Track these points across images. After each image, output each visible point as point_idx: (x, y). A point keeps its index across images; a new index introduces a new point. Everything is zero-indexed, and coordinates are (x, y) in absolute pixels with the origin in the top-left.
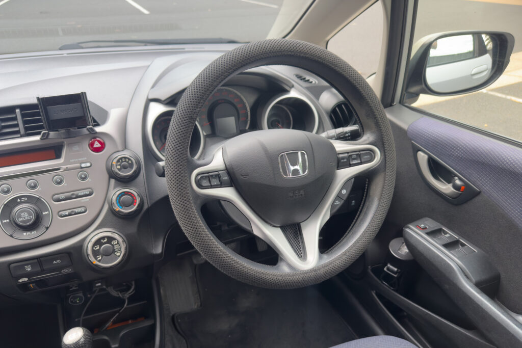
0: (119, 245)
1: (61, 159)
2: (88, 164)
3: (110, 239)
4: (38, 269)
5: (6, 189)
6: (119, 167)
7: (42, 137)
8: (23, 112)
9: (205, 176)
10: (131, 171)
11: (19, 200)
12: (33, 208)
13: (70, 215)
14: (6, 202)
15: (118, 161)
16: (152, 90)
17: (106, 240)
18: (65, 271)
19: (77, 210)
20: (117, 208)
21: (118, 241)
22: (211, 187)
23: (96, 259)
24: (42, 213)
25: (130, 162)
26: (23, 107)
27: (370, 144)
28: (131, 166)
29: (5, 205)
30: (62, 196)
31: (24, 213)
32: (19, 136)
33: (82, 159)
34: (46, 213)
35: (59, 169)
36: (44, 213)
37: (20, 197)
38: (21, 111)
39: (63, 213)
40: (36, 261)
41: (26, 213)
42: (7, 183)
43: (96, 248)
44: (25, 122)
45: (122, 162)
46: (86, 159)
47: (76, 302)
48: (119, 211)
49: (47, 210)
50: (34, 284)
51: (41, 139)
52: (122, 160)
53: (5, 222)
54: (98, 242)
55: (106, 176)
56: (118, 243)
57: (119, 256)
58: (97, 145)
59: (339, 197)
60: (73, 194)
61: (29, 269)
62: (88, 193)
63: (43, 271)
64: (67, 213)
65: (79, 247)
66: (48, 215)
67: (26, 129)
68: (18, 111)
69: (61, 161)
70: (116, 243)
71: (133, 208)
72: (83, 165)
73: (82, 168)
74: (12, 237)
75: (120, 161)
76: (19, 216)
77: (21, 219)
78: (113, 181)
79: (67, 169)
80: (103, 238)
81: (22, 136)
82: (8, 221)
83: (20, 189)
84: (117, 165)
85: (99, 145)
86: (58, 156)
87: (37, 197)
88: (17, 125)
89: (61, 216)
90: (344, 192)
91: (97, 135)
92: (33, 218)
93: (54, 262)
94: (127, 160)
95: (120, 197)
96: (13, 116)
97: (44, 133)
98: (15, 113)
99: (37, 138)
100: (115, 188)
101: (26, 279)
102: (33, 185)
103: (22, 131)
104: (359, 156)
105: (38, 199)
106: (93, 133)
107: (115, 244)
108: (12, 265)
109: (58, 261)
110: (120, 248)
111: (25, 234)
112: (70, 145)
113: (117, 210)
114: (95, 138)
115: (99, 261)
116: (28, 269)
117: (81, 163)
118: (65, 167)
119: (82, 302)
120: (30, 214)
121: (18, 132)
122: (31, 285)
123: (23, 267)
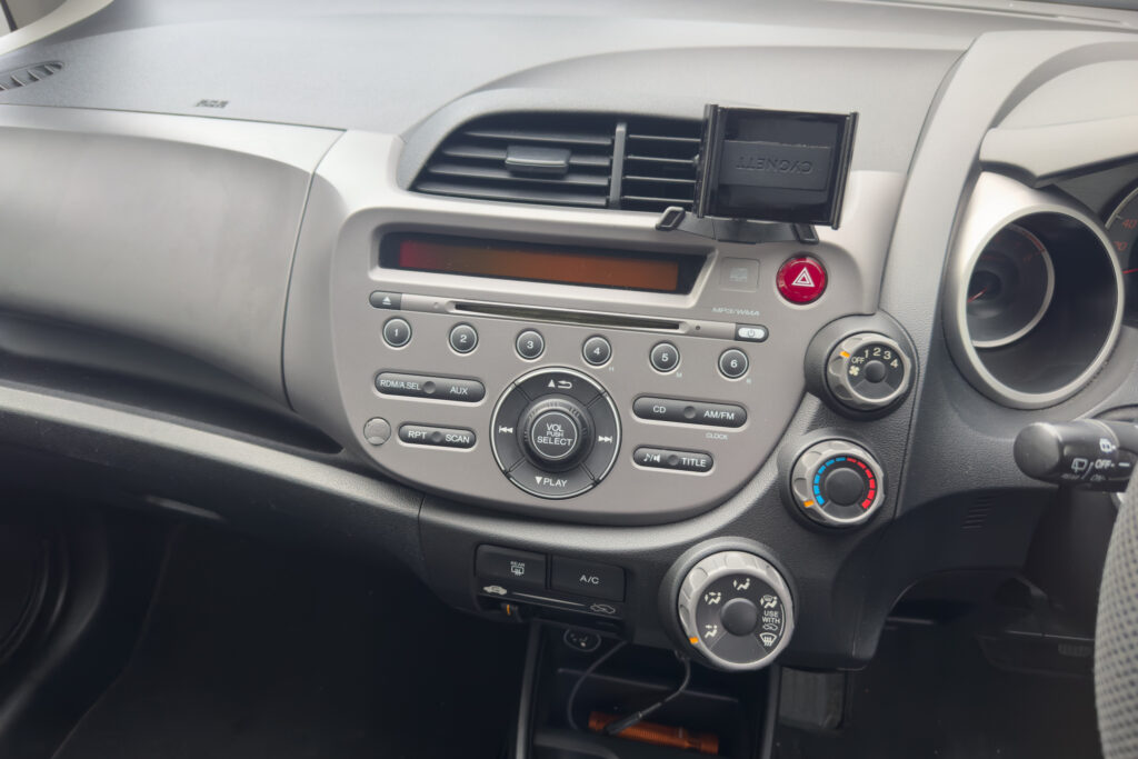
0: (780, 616)
1: (691, 296)
2: (759, 333)
3: (760, 587)
4: (540, 580)
5: (531, 345)
6: (855, 371)
7: (666, 221)
8: (631, 136)
10: (891, 392)
11: (552, 384)
12: (580, 417)
13: (664, 464)
14: (521, 380)
15: (859, 352)
16: (993, 130)
17: (746, 586)
18: (600, 609)
19: (686, 458)
20: (809, 499)
21: (780, 601)
23: (702, 631)
24: (596, 438)
25: (895, 364)
26: (637, 122)
28: (894, 377)
29: (519, 388)
30: (660, 407)
31: (553, 422)
32: (602, 202)
33: (747, 312)
34: (606, 439)
35: (676, 326)
36: (601, 439)
37: (557, 377)
38: (629, 132)
39: (648, 454)
40: (541, 558)
41: (559, 427)
42: (538, 328)
43: (713, 600)
44: (628, 167)
45: (871, 357)
46: (757, 313)
47: (578, 644)
48: (812, 510)
49: (612, 433)
50: (516, 608)
51: (659, 228)
52: (871, 352)
53: (502, 432)
54: (724, 583)
55: (798, 382)
56: (777, 608)
57: (769, 649)
58: (804, 280)
60: (689, 409)
61: (518, 573)
62: (731, 417)
63: (548, 589)
64: (658, 459)
65: (659, 566)
66: (610, 446)
67: (627, 187)
68: (621, 129)
69: (689, 301)
70: (773, 605)
71: (856, 514)
72: (744, 332)
73: (738, 338)
74: (508, 477)
75: (867, 352)
76: (542, 431)
77: (542, 440)
78: (812, 404)
79: (696, 332)
80: (741, 577)
81: (608, 206)
82: (511, 430)
83: (563, 354)
84: (850, 364)
85: (810, 283)
86: (684, 288)
87: (599, 388)
88: (605, 171)
89: (640, 462)
91: (814, 250)
92: (572, 444)
93: (583, 578)
94: (888, 355)
95: (829, 469)
96: (605, 142)
97: (672, 212)
98: (613, 132)
99: (649, 221)
100: (813, 427)
101: (502, 592)
102: (597, 351)
103: (615, 194)
105: (599, 396)
106: (803, 242)
107: (769, 608)
108: (485, 548)
109: (592, 579)
110: (779, 626)
111: (539, 479)
112: (726, 261)
113: (808, 505)
114: (802, 256)
115: (709, 641)
116: (518, 570)
117: (740, 325)
118: (693, 323)
119: (591, 650)
120: (568, 434)
121: (602, 191)
122: (508, 606)
123: (506, 561)
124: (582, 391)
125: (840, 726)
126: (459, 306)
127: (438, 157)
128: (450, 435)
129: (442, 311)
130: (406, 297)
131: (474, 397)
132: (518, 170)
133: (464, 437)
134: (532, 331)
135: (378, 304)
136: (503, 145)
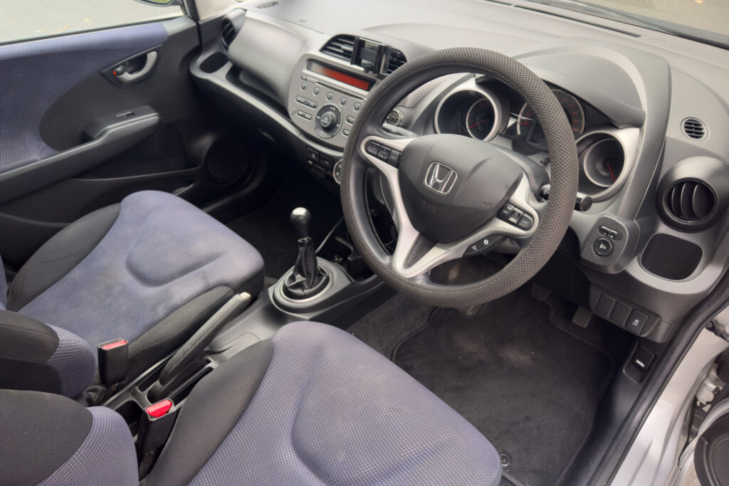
1: (369, 92)
4: (318, 160)
5: (330, 97)
9: (377, 146)
11: (331, 108)
12: (334, 118)
14: (325, 105)
22: (376, 156)
23: (336, 173)
25: (397, 118)
27: (536, 210)
28: (396, 121)
29: (324, 107)
35: (362, 99)
36: (337, 125)
37: (333, 106)
40: (318, 153)
41: (327, 119)
45: (393, 115)
49: (340, 124)
50: (313, 168)
53: (317, 117)
59: (480, 243)
63: (319, 164)
66: (338, 127)
69: (367, 93)
74: (316, 130)
76: (324, 119)
77: (323, 121)
82: (319, 117)
83: (336, 101)
90: (486, 242)
92: (330, 123)
93: (326, 162)
101: (311, 163)
102: (343, 102)
104: (520, 218)
105: (340, 114)
108: (308, 148)
109: (328, 163)
111: (321, 132)
115: (336, 176)
116: (314, 156)
120: (329, 121)
122: (311, 167)
123: (311, 152)
124: (337, 111)
125: (475, 317)
126: (319, 83)
127: (329, 44)
128: (307, 116)
129: (314, 83)
130: (308, 78)
131: (314, 107)
132: (345, 51)
133: (309, 117)
134: (332, 93)
135: (302, 78)
136: (343, 43)
